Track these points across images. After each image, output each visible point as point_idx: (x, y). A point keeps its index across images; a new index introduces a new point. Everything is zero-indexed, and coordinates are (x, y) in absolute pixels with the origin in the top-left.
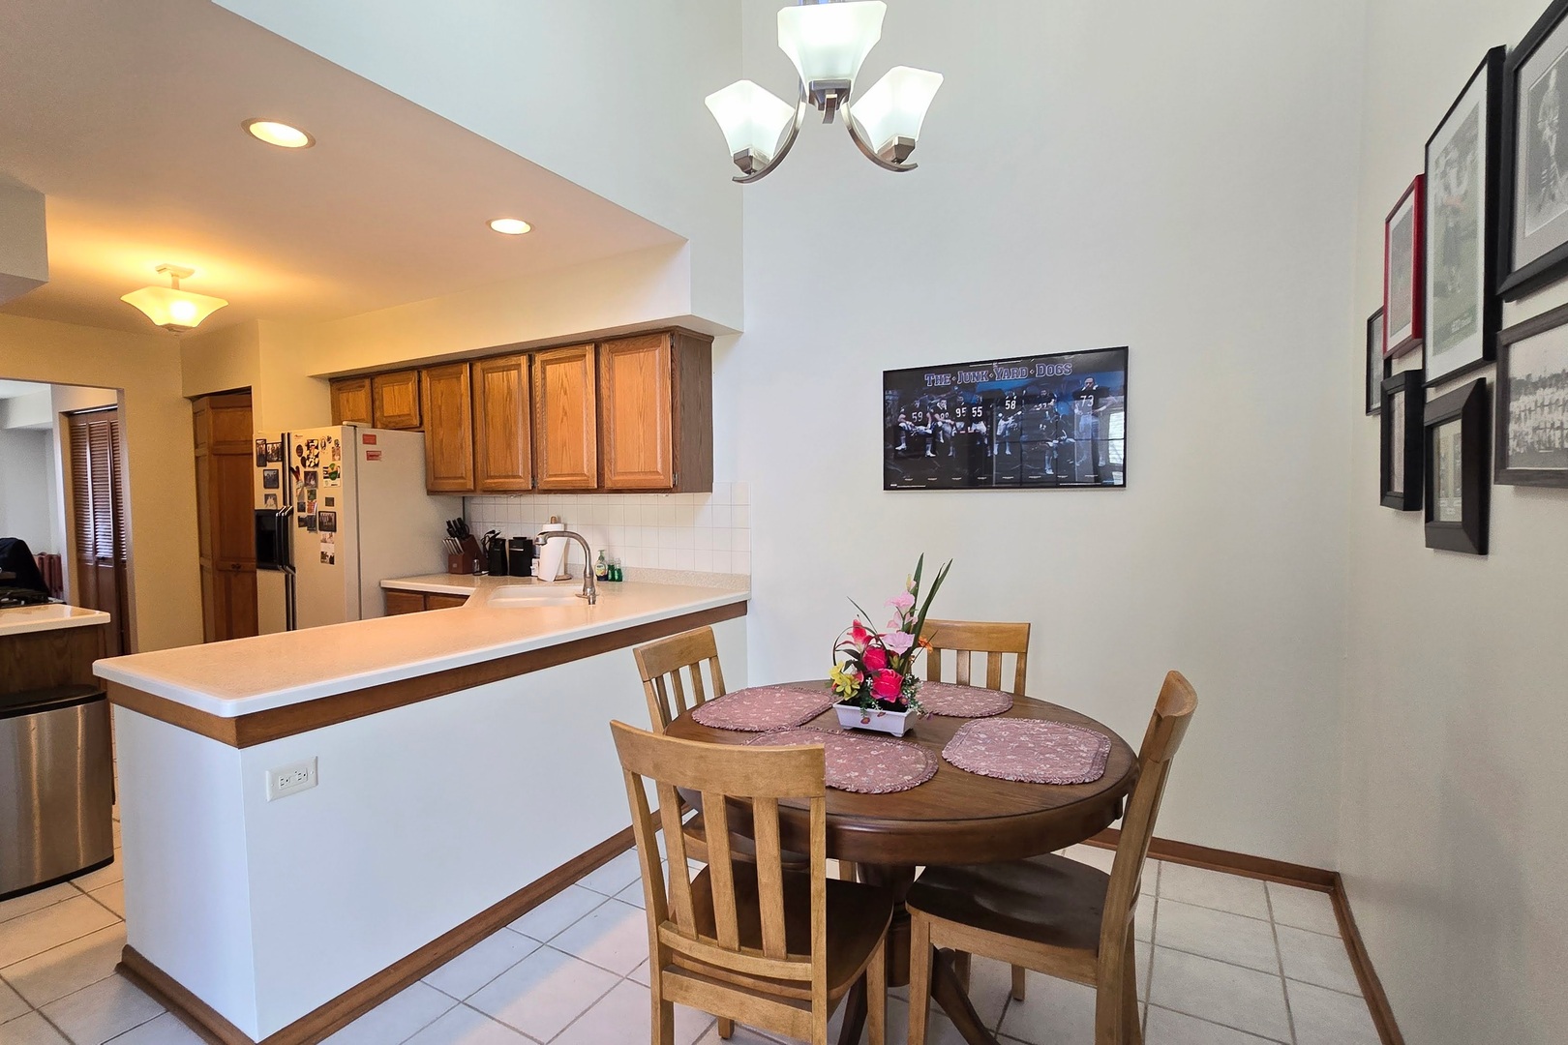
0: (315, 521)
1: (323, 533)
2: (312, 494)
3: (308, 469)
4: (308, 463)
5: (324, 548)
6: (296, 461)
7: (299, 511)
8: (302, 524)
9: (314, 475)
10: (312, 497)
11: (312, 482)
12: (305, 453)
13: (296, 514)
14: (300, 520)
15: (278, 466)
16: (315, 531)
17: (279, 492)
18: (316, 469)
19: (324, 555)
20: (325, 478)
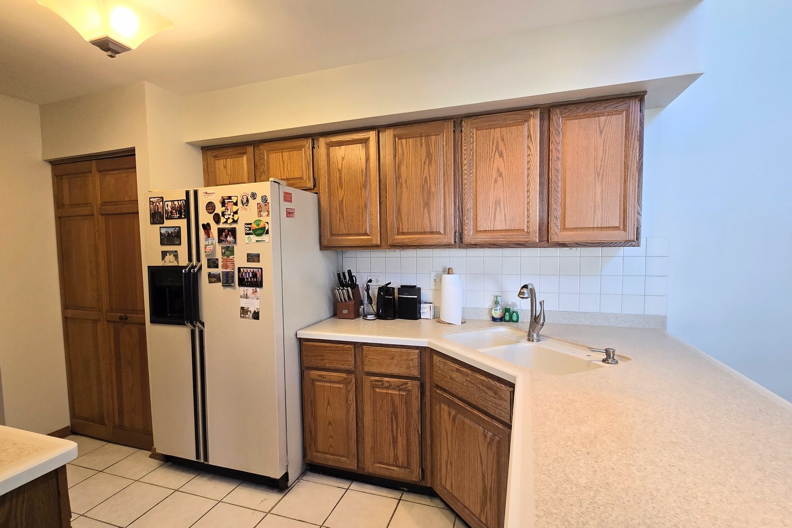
0: (233, 277)
1: (242, 288)
2: (229, 251)
3: (221, 226)
4: (223, 220)
5: (244, 303)
6: (205, 217)
7: (209, 267)
8: (213, 280)
9: (233, 232)
10: (228, 253)
11: (230, 239)
12: (219, 209)
13: (205, 271)
14: (210, 275)
15: (182, 223)
16: (233, 287)
17: (182, 249)
18: (233, 226)
19: (244, 311)
20: (247, 234)
